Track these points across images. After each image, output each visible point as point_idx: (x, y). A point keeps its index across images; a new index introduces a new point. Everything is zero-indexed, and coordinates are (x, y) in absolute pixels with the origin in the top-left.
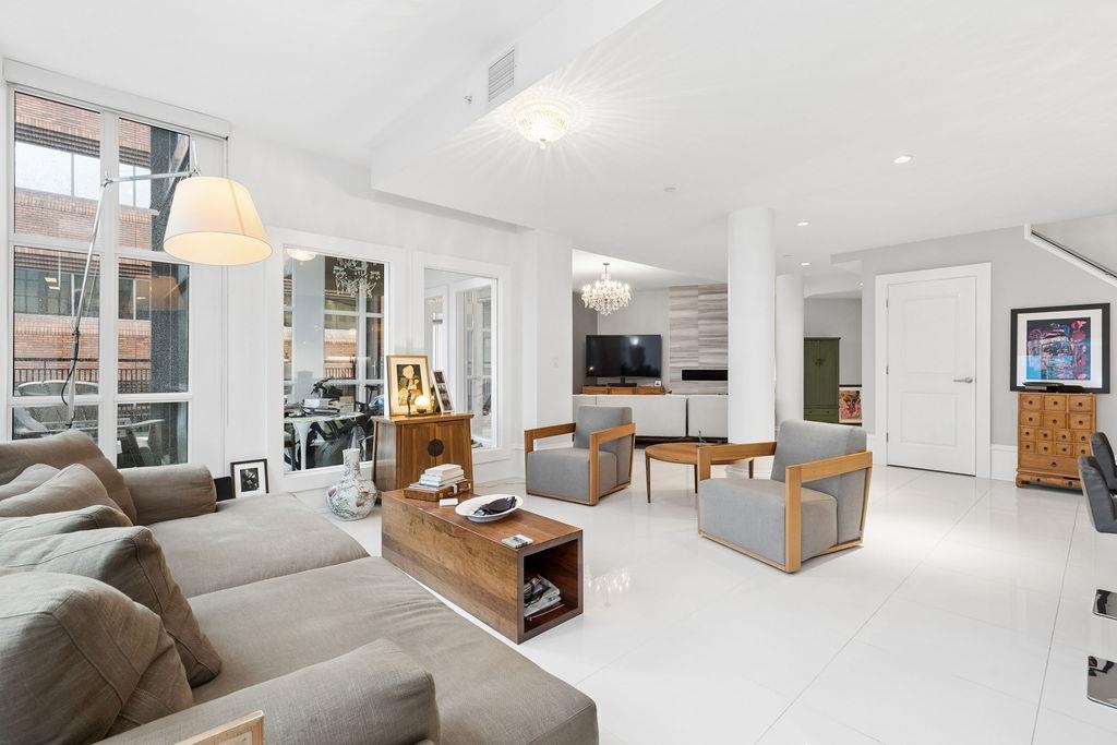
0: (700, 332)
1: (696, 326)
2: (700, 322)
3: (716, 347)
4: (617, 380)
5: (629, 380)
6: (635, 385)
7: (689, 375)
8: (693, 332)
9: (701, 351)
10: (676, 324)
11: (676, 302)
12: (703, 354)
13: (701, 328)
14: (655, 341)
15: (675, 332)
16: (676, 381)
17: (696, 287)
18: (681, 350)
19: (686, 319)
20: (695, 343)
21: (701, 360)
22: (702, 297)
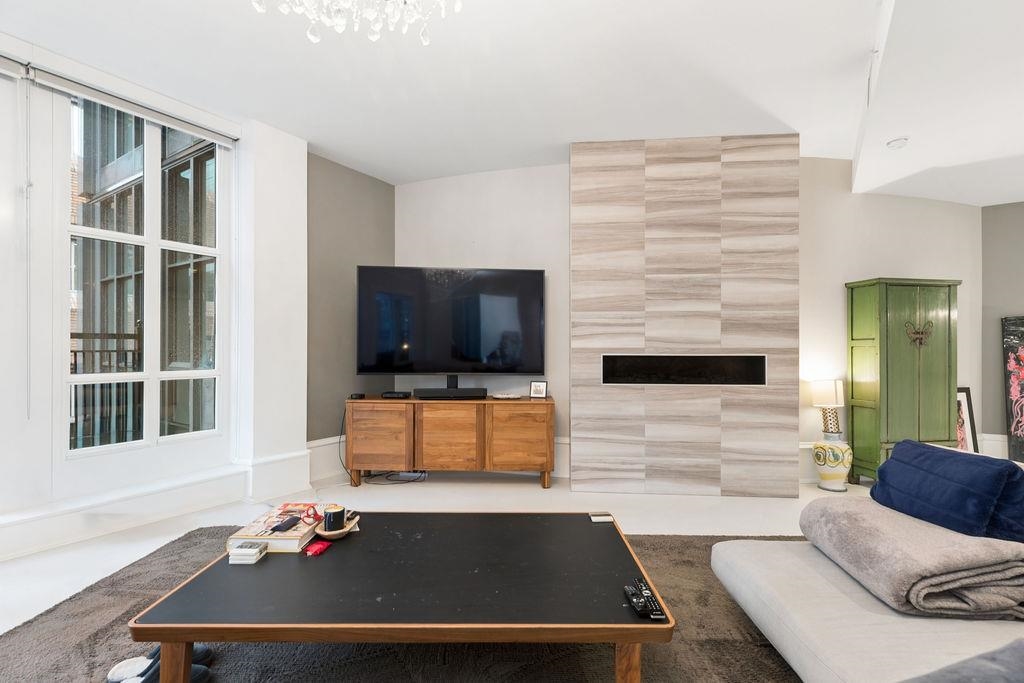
0: (649, 260)
1: (640, 245)
2: (650, 234)
3: (690, 297)
4: (438, 382)
5: (466, 382)
6: (480, 395)
7: (620, 370)
8: (633, 260)
9: (650, 309)
10: (583, 237)
11: (589, 183)
12: (660, 315)
13: (651, 250)
14: (527, 287)
15: (587, 260)
16: (587, 383)
17: (636, 145)
18: (602, 305)
19: (609, 225)
20: (636, 288)
21: (650, 333)
22: (653, 171)
